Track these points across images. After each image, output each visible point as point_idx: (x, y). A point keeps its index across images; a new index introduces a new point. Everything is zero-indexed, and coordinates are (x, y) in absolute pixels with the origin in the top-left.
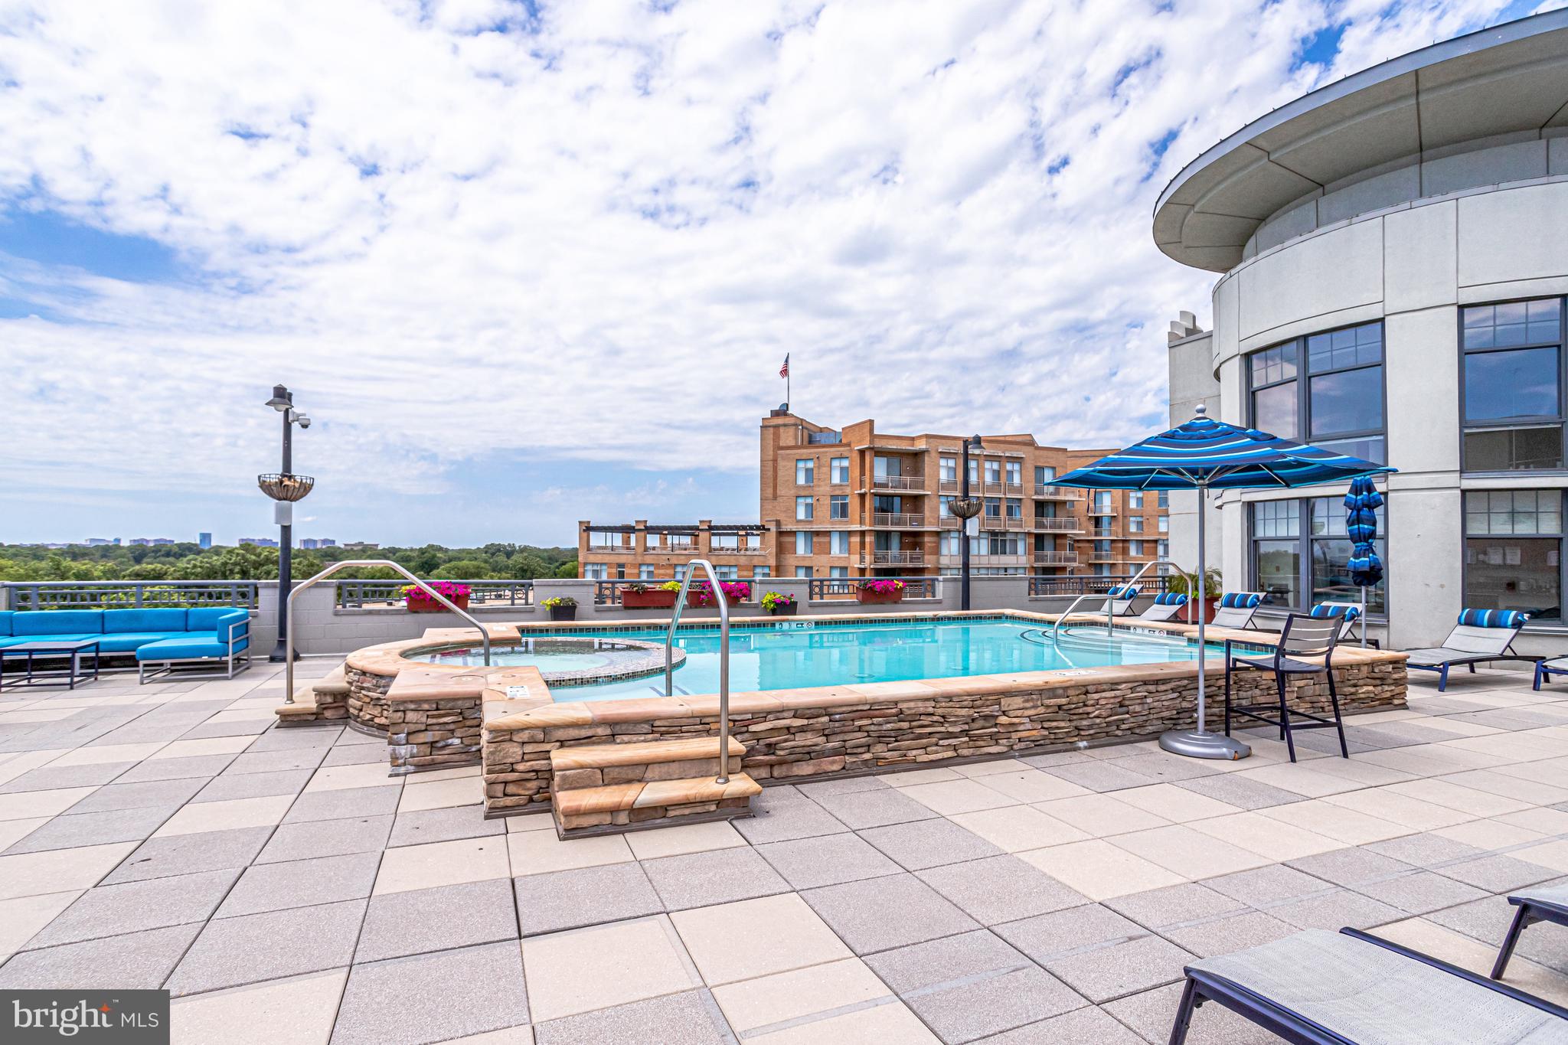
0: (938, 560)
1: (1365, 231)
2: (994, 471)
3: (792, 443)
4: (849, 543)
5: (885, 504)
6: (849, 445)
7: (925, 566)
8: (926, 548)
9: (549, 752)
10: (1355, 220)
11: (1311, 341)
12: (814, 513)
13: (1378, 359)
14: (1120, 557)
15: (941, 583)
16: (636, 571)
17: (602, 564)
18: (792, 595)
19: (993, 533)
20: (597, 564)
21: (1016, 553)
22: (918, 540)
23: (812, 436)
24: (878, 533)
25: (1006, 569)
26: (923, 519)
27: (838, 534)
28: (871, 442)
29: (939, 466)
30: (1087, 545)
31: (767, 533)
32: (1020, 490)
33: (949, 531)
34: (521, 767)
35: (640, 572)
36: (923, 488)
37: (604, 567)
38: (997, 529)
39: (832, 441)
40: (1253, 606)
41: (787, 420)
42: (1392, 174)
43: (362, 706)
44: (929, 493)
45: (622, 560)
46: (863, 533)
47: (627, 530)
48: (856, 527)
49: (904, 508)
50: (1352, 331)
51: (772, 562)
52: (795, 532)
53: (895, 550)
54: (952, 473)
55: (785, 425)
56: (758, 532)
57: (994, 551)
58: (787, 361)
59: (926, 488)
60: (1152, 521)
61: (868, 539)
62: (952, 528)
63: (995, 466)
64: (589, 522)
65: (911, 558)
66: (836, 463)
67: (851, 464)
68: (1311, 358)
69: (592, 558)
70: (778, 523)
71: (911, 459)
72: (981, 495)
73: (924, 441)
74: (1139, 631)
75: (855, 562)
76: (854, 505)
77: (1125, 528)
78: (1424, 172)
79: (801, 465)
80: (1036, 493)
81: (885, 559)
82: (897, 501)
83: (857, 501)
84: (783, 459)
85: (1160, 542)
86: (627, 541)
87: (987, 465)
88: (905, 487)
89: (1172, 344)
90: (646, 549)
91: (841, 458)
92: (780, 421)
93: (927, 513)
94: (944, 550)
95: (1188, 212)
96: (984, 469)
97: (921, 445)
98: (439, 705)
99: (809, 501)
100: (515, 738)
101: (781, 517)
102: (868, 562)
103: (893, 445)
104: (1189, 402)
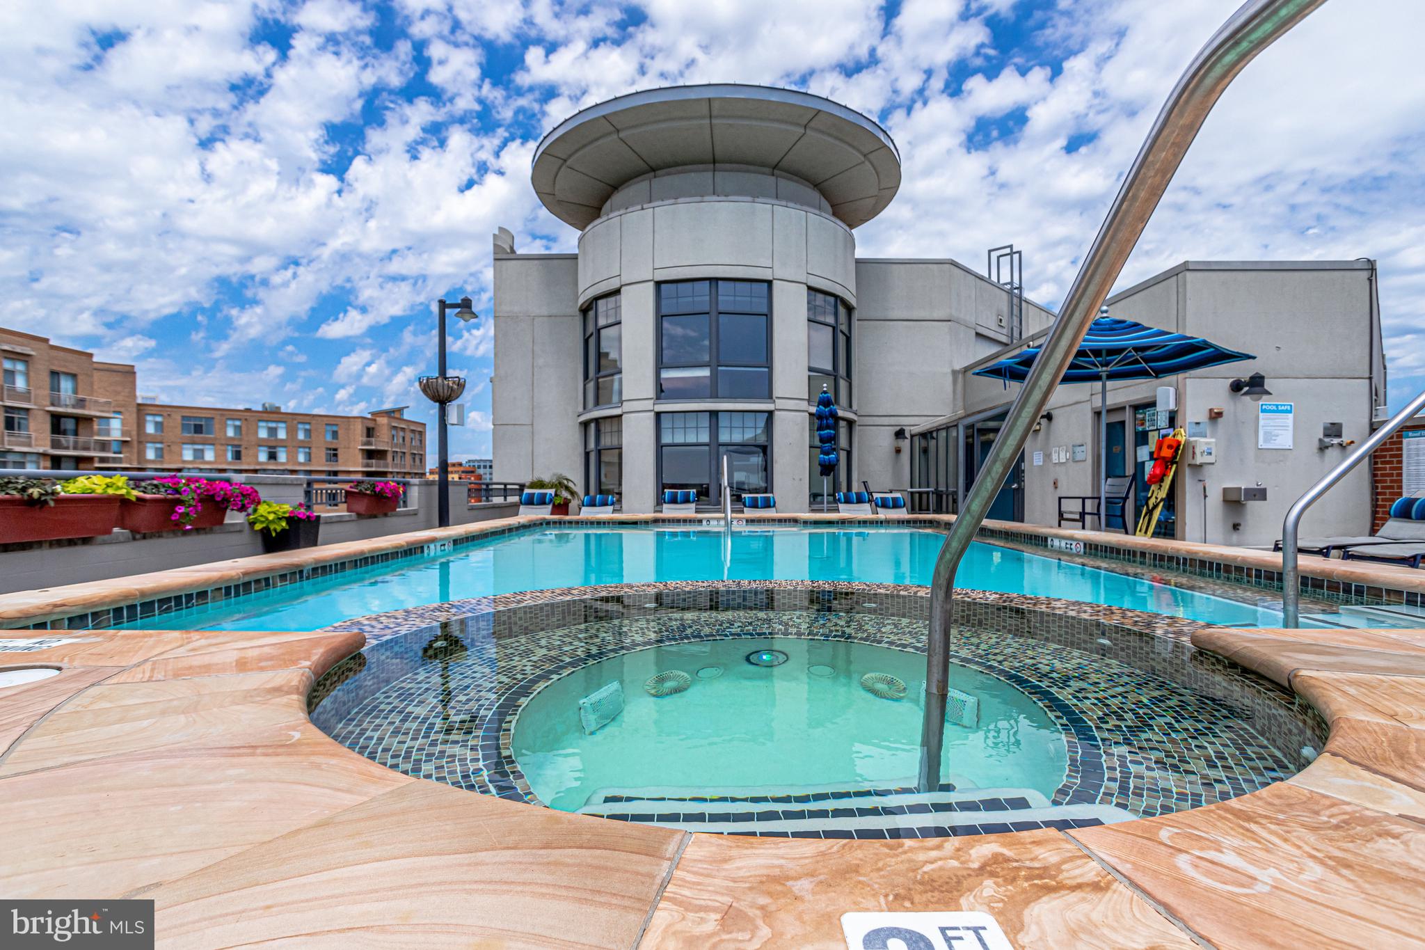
11: (720, 283)
13: (766, 311)
32: (26, 397)
50: (749, 284)
60: (174, 448)
68: (719, 297)
77: (141, 454)
78: (779, 184)
80: (52, 404)
89: (499, 256)
95: (610, 134)
104: (517, 317)
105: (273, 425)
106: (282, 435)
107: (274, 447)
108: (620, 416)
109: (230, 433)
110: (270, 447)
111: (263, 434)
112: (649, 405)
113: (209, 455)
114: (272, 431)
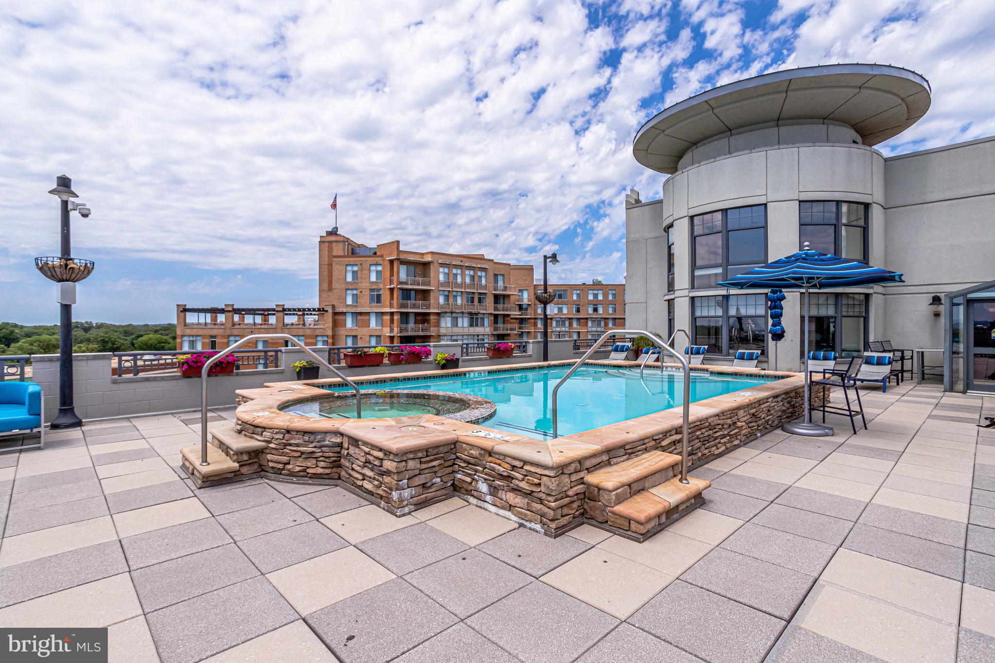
0: (439, 330)
1: (758, 157)
2: (471, 276)
3: (341, 254)
4: (382, 320)
5: (406, 294)
6: (382, 256)
7: (431, 334)
8: (431, 323)
9: (582, 478)
10: (753, 151)
11: (729, 211)
12: (358, 300)
13: (763, 224)
14: (533, 328)
15: (531, 345)
16: (226, 340)
17: (197, 336)
18: (454, 354)
19: (471, 314)
20: (193, 336)
21: (483, 325)
22: (426, 318)
23: (354, 250)
24: (401, 313)
25: (478, 336)
26: (430, 304)
27: (374, 314)
28: (398, 255)
29: (439, 272)
30: (515, 321)
31: (326, 314)
32: (485, 287)
33: (446, 312)
34: (570, 493)
35: (229, 341)
36: (429, 285)
37: (199, 338)
38: (473, 311)
39: (368, 253)
40: (703, 353)
41: (337, 238)
42: (766, 130)
43: (290, 460)
44: (434, 288)
45: (214, 332)
46: (392, 314)
47: (215, 311)
48: (388, 310)
49: (417, 297)
50: (750, 208)
51: (330, 333)
52: (345, 313)
53: (411, 325)
54: (447, 276)
55: (336, 242)
56: (317, 313)
57: (471, 325)
58: (335, 198)
59: (431, 285)
61: (396, 317)
62: (447, 310)
63: (472, 273)
64: (185, 305)
65: (422, 329)
66: (373, 268)
67: (383, 268)
68: (729, 220)
69: (188, 332)
70: (333, 307)
71: (422, 267)
72: (463, 290)
73: (430, 255)
74: (669, 369)
75: (387, 332)
76: (386, 296)
77: (535, 311)
78: (780, 131)
79: (349, 268)
80: (495, 290)
81: (406, 330)
82: (413, 293)
83: (388, 293)
84: (337, 264)
85: (554, 319)
86: (214, 319)
87: (467, 272)
88: (418, 284)
89: (628, 207)
90: (234, 324)
91: (377, 264)
92: (332, 238)
93: (432, 301)
94: (443, 324)
95: (660, 133)
96: (465, 274)
97: (428, 258)
98: (428, 452)
99: (355, 292)
100: (566, 471)
101: (335, 303)
102: (396, 332)
103: (411, 258)
104: (638, 240)
105: (596, 292)
106: (600, 297)
107: (597, 305)
108: (674, 299)
109: (575, 298)
110: (594, 305)
111: (591, 297)
112: (686, 293)
113: (565, 311)
114: (596, 296)
